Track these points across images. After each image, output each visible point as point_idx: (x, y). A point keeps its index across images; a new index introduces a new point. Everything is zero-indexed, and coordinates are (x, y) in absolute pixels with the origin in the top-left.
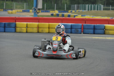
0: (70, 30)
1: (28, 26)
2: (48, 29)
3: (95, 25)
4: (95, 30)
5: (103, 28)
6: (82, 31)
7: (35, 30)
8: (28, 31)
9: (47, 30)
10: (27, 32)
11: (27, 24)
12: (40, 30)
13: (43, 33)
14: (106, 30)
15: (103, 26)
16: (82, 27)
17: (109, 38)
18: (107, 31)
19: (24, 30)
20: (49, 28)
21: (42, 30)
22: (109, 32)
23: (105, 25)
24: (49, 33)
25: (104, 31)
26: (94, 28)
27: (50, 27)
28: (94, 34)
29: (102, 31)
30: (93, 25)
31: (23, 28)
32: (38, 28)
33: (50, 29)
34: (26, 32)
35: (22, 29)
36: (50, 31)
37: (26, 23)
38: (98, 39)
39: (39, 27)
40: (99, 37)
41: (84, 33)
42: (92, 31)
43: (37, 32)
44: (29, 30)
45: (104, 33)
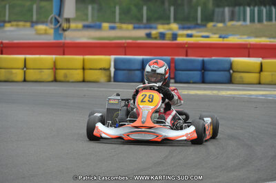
0: (138, 73)
1: (28, 66)
2: (80, 72)
3: (206, 59)
4: (206, 73)
5: (227, 66)
6: (172, 76)
7: (47, 75)
8: (27, 79)
9: (78, 75)
10: (25, 81)
11: (25, 59)
12: (61, 74)
13: (68, 82)
14: (234, 71)
15: (227, 61)
16: (173, 65)
17: (229, 93)
18: (237, 76)
19: (19, 75)
20: (84, 69)
21: (66, 76)
22: (241, 77)
23: (233, 59)
24: (84, 81)
25: (231, 76)
26: (204, 68)
27: (87, 66)
28: (203, 81)
29: (223, 75)
30: (201, 59)
31: (14, 71)
32: (55, 68)
33: (87, 72)
34: (22, 79)
35: (12, 73)
36: (88, 78)
37: (22, 57)
38: (196, 95)
39: (58, 67)
40: (205, 89)
41: (176, 82)
42: (197, 75)
43: (51, 78)
44: (31, 75)
45: (230, 81)
